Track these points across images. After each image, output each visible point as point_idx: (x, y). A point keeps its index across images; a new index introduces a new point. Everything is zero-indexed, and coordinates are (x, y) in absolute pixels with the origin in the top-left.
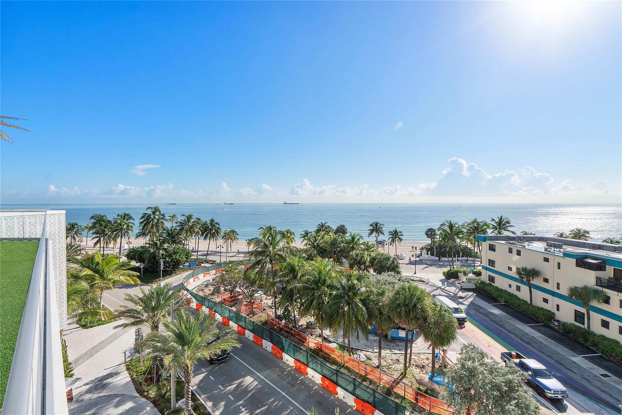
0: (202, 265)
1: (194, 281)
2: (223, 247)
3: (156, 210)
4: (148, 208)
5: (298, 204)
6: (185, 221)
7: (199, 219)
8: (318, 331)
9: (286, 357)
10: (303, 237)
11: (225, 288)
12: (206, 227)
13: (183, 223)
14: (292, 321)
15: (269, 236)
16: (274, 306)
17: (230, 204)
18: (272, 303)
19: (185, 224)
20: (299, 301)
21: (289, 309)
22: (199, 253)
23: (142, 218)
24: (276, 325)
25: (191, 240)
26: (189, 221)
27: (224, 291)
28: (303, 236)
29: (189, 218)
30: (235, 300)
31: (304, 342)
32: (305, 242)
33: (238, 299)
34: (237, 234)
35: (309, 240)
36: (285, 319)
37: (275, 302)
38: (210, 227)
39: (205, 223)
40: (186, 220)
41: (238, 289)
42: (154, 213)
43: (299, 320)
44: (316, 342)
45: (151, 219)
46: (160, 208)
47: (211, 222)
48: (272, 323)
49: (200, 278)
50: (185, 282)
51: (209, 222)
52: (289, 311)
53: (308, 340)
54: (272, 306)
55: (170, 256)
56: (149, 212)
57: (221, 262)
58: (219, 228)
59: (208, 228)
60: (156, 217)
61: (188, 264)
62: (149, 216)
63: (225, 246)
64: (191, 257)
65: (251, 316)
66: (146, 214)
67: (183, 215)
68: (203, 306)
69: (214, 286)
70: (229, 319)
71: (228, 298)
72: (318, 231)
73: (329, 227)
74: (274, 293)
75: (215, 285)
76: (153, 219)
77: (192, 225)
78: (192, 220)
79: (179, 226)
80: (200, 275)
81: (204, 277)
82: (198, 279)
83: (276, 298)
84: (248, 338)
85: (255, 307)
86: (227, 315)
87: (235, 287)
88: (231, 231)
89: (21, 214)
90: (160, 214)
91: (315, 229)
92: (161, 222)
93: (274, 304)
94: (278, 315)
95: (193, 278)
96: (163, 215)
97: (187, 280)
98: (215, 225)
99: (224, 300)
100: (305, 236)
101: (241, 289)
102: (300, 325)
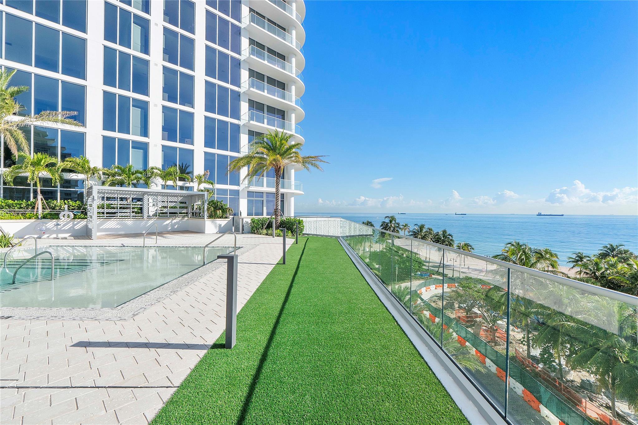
0: (433, 276)
1: (426, 291)
2: (456, 261)
3: (392, 219)
4: (386, 217)
5: (563, 215)
6: (418, 231)
7: (430, 229)
8: (605, 400)
9: (545, 411)
10: (573, 262)
11: (459, 305)
12: (438, 238)
13: (416, 233)
14: (555, 369)
15: (522, 254)
16: (526, 342)
17: (462, 214)
18: (524, 338)
19: (418, 234)
20: (569, 347)
21: (551, 352)
22: (430, 264)
23: (382, 225)
24: (528, 366)
25: (422, 249)
26: (421, 230)
27: (458, 308)
28: (573, 260)
29: (422, 227)
30: (471, 321)
31: (577, 405)
32: (577, 269)
33: (476, 322)
34: (473, 249)
35: (585, 266)
36: (545, 364)
37: (528, 337)
38: (443, 238)
39: (437, 234)
40: (419, 229)
41: (475, 310)
42: (391, 222)
43: (568, 372)
44: (600, 412)
45: (388, 227)
46: (396, 217)
47: (443, 233)
48: (523, 362)
49: (431, 289)
50: (418, 290)
51: (441, 233)
52: (551, 355)
53: (584, 404)
54: (523, 341)
55: (404, 262)
56: (387, 220)
57: (454, 277)
58: (452, 240)
59: (440, 239)
60: (393, 225)
61: (419, 273)
62: (387, 224)
63: (458, 260)
64: (423, 267)
65: (493, 345)
66: (385, 222)
67: (416, 225)
68: (436, 318)
69: (446, 301)
70: (466, 339)
71: (463, 316)
72: (604, 256)
73: (626, 252)
74: (527, 325)
75: (448, 300)
76: (390, 227)
77: (425, 235)
78: (424, 230)
79: (412, 235)
80: (432, 286)
81: (436, 289)
82: (430, 289)
83: (529, 332)
84: (489, 368)
85: (498, 335)
86: (463, 334)
87: (473, 307)
88: (465, 245)
89: (315, 219)
90: (395, 223)
91: (598, 252)
92: (397, 230)
93: (526, 340)
94: (531, 355)
95: (425, 288)
96: (398, 224)
97: (420, 289)
98: (448, 236)
99: (459, 317)
100: (577, 261)
101: (479, 310)
102: (569, 379)
